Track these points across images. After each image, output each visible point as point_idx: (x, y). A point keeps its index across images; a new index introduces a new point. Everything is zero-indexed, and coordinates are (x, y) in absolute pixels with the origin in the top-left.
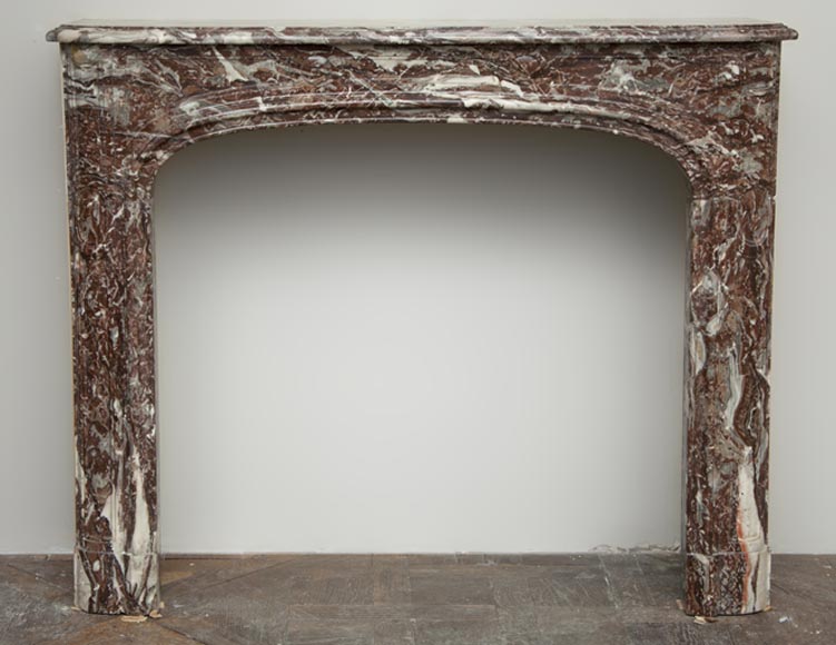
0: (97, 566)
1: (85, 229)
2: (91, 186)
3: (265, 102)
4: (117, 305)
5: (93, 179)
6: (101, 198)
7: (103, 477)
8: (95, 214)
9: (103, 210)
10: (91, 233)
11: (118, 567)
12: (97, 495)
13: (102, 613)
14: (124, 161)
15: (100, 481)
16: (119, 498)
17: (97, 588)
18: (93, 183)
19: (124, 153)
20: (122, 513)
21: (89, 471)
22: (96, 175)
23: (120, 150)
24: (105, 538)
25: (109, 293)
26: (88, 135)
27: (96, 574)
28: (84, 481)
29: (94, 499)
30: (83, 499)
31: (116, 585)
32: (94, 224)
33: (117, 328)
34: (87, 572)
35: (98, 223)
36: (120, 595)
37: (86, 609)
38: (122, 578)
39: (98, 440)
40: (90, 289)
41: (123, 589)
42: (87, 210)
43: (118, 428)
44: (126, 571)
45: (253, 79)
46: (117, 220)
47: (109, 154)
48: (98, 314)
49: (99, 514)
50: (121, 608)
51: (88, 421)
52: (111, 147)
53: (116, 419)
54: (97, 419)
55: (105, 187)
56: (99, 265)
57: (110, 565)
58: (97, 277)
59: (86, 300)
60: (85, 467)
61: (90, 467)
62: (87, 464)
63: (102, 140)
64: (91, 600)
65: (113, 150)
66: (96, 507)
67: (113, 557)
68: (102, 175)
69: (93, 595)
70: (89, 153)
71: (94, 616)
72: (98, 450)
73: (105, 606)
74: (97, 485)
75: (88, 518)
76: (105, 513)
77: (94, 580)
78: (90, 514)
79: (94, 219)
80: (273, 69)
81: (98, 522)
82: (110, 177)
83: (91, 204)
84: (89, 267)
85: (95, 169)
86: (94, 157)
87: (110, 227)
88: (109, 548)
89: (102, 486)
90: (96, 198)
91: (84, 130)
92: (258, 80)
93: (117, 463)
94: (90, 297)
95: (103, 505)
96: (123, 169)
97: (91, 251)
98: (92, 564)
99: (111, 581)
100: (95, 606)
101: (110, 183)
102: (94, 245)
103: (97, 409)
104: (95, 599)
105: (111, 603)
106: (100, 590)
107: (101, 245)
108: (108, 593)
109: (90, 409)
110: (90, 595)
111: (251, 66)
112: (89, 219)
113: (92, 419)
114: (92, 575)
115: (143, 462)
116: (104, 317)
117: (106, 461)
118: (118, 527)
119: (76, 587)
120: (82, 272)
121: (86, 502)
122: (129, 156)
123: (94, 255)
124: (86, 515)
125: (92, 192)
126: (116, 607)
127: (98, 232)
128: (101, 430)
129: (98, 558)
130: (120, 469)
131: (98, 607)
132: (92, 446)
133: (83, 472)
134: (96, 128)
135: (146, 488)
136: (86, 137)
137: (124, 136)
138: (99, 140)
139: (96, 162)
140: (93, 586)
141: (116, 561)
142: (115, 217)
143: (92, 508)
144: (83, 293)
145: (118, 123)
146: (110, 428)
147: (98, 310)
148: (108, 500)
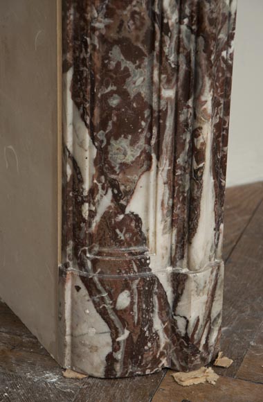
0: (124, 300)
7: (133, 143)
11: (162, 296)
12: (119, 177)
13: (132, 376)
15: (126, 150)
16: (163, 176)
17: (124, 336)
20: (168, 202)
21: (101, 135)
24: (134, 249)
27: (123, 315)
28: (88, 155)
29: (113, 185)
30: (87, 186)
31: (158, 325)
34: (103, 314)
36: (164, 339)
37: (100, 373)
38: (170, 312)
39: (126, 74)
41: (172, 330)
43: (169, 47)
44: (177, 299)
49: (122, 209)
50: (164, 362)
51: (103, 39)
53: (165, 29)
54: (124, 34)
57: (149, 294)
60: (92, 129)
61: (103, 125)
62: (97, 121)
64: (110, 359)
66: (116, 198)
67: (154, 280)
69: (115, 349)
71: (122, 384)
72: (124, 94)
73: (138, 363)
74: (120, 159)
75: (98, 218)
76: (135, 206)
77: (118, 324)
78: (101, 210)
81: (120, 225)
88: (143, 265)
89: (130, 159)
93: (162, 115)
95: (130, 193)
98: (113, 298)
99: (150, 322)
100: (118, 367)
103: (127, 13)
104: (119, 356)
105: (148, 357)
106: (130, 339)
108: (143, 340)
109: (110, 14)
110: (109, 350)
113: (113, 35)
114: (113, 317)
115: (216, 104)
117: (139, 114)
118: (160, 227)
119: (68, 339)
121: (93, 191)
124: (92, 214)
126: (156, 361)
128: (132, 53)
129: (127, 286)
130: (169, 123)
131: (125, 364)
132: (111, 88)
133: (88, 138)
135: (215, 150)
140: (115, 333)
141: (160, 286)
143: (105, 201)
146: (152, 48)
148: (142, 181)
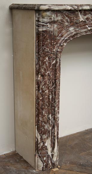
0: (45, 159)
1: (43, 68)
2: (47, 55)
3: (89, 27)
4: (52, 88)
5: (47, 53)
6: (49, 58)
7: (46, 135)
8: (46, 63)
9: (49, 62)
10: (45, 69)
11: (50, 158)
12: (44, 140)
13: (46, 170)
14: (56, 47)
15: (45, 136)
16: (50, 140)
18: (47, 54)
19: (56, 44)
20: (51, 144)
21: (41, 135)
22: (48, 51)
23: (55, 43)
24: (46, 151)
25: (49, 85)
26: (46, 39)
27: (45, 161)
28: (39, 138)
29: (43, 142)
30: (39, 142)
31: (50, 162)
32: (46, 66)
33: (51, 95)
34: (42, 161)
35: (47, 65)
36: (50, 164)
37: (41, 170)
38: (51, 160)
39: (45, 126)
40: (44, 85)
41: (52, 163)
42: (44, 62)
43: (50, 122)
44: (52, 158)
45: (86, 20)
46: (53, 64)
47: (52, 45)
48: (46, 92)
49: (44, 145)
50: (51, 167)
51: (41, 121)
52: (52, 43)
53: (50, 119)
54: (44, 120)
55: (50, 55)
56: (47, 78)
57: (48, 157)
58: (46, 81)
59: (42, 89)
60: (40, 134)
61: (41, 133)
62: (40, 133)
63: (50, 40)
64: (43, 168)
65: (53, 44)
66: (43, 143)
67: (49, 155)
68: (49, 51)
69: (44, 166)
70: (46, 45)
71: (45, 171)
72: (44, 129)
73: (47, 168)
74: (44, 138)
75: (41, 147)
76: (46, 144)
77: (44, 162)
78: (41, 145)
79: (46, 65)
80: (90, 17)
81: (44, 147)
82: (52, 51)
83: (45, 60)
84: (44, 79)
85: (47, 50)
86: (47, 46)
87: (51, 66)
88: (47, 153)
89: (45, 138)
90: (47, 58)
91: (45, 38)
92: (86, 21)
93: (50, 131)
94: (43, 87)
95: (45, 143)
96: (55, 49)
97: (45, 74)
98: (43, 158)
99: (49, 161)
100: (44, 169)
101: (52, 53)
102: (46, 72)
103: (45, 118)
104: (44, 167)
105: (48, 167)
106: (46, 164)
107: (48, 72)
108: (48, 164)
109: (42, 118)
110: (43, 166)
111: (86, 16)
112: (45, 65)
113: (43, 121)
114: (43, 161)
115: (57, 129)
116: (47, 92)
117: (46, 131)
118: (50, 147)
119: (36, 165)
120: (41, 80)
121: (40, 143)
122: (57, 45)
123: (46, 75)
124: (40, 146)
125: (46, 57)
126: (49, 167)
127: (47, 68)
128: (45, 123)
129: (45, 156)
130: (51, 132)
131: (45, 168)
132: (43, 128)
133: (39, 135)
134: (48, 37)
135: (57, 136)
136: (45, 40)
137: (56, 39)
138: (49, 41)
139: (48, 47)
140: (44, 164)
141: (50, 156)
142: (52, 63)
143: (42, 144)
144: (41, 86)
145: (55, 35)
146: (48, 122)
147: (46, 91)
148: (47, 141)
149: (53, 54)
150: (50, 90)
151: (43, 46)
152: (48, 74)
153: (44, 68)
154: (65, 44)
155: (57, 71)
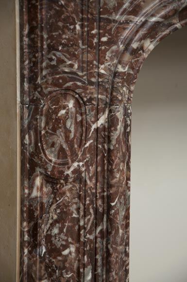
1: (53, 145)
2: (68, 89)
4: (92, 237)
5: (72, 79)
6: (78, 104)
8: (68, 124)
9: (79, 119)
10: (62, 149)
14: (108, 54)
18: (70, 84)
19: (110, 43)
22: (75, 73)
23: (104, 39)
25: (82, 223)
26: (64, 20)
32: (67, 137)
33: (90, 267)
35: (72, 135)
40: (56, 221)
42: (58, 120)
46: (97, 130)
47: (90, 45)
48: (66, 252)
52: (93, 36)
55: (85, 89)
56: (71, 190)
58: (66, 205)
59: (49, 237)
63: (82, 26)
65: (95, 40)
68: (80, 74)
70: (64, 45)
79: (67, 132)
82: (91, 75)
83: (63, 112)
84: (56, 193)
85: (71, 66)
86: (71, 50)
87: (86, 141)
90: (71, 104)
91: (58, 14)
94: (56, 231)
96: (107, 64)
97: (62, 172)
101: (91, 83)
102: (66, 164)
107: (76, 164)
112: (60, 132)
116: (73, 255)
120: (45, 200)
122: (114, 48)
123: (66, 178)
125: (65, 96)
127: (71, 147)
134: (75, 12)
136: (60, 24)
137: (109, 21)
138: (78, 27)
139: (73, 56)
142: (94, 126)
144: (45, 228)
145: (105, 4)
147: (65, 247)
149: (99, 85)
150: (85, 243)
151: (52, 48)
152: (77, 171)
153: (57, 146)
154: (152, 47)
155: (117, 161)
